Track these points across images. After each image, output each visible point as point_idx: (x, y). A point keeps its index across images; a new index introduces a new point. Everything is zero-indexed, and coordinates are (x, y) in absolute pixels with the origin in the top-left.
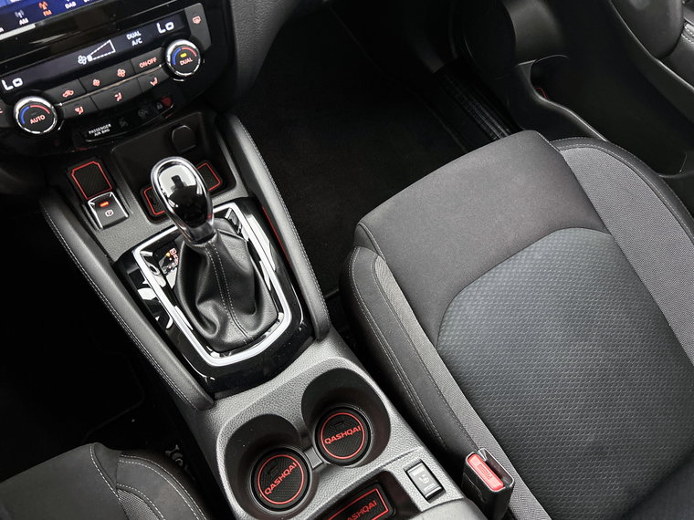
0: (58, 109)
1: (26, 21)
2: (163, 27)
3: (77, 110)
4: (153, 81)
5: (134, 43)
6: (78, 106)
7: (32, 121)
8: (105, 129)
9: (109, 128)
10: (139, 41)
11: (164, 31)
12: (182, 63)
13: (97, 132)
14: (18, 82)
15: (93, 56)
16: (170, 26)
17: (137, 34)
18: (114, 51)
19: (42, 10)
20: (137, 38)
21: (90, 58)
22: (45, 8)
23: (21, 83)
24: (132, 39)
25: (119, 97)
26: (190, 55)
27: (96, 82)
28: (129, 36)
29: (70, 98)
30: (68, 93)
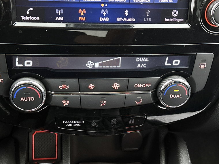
0: (48, 96)
1: (62, 19)
2: (170, 61)
3: (64, 102)
4: (138, 101)
5: (139, 66)
6: (66, 99)
7: (22, 99)
8: (78, 123)
9: (81, 124)
10: (144, 66)
11: (170, 64)
12: (172, 96)
13: (69, 123)
14: (29, 63)
15: (100, 65)
16: (176, 63)
17: (145, 59)
18: (120, 67)
19: (80, 15)
20: (144, 62)
21: (97, 65)
22: (82, 14)
23: (31, 65)
24: (140, 62)
25: (103, 103)
26: (181, 92)
27: (91, 86)
28: (138, 59)
29: (64, 90)
30: (64, 87)
